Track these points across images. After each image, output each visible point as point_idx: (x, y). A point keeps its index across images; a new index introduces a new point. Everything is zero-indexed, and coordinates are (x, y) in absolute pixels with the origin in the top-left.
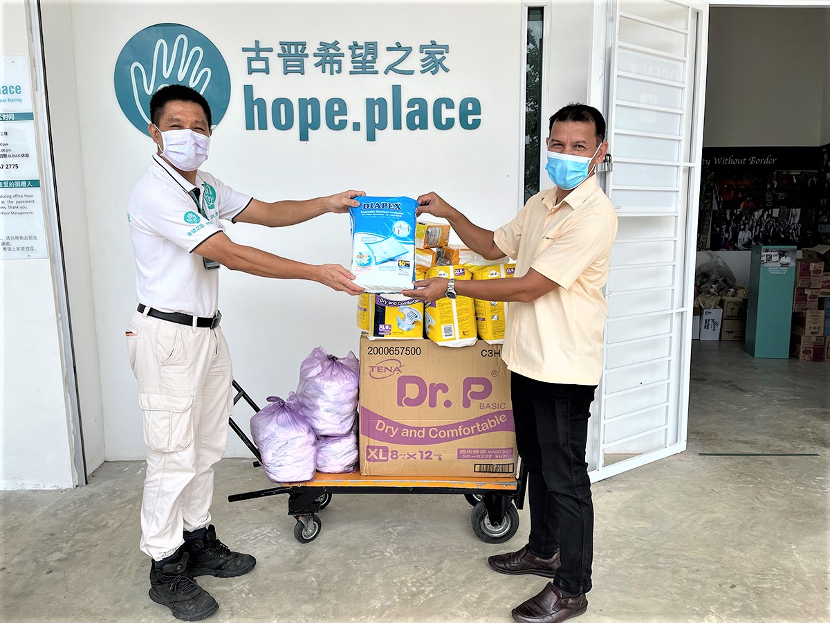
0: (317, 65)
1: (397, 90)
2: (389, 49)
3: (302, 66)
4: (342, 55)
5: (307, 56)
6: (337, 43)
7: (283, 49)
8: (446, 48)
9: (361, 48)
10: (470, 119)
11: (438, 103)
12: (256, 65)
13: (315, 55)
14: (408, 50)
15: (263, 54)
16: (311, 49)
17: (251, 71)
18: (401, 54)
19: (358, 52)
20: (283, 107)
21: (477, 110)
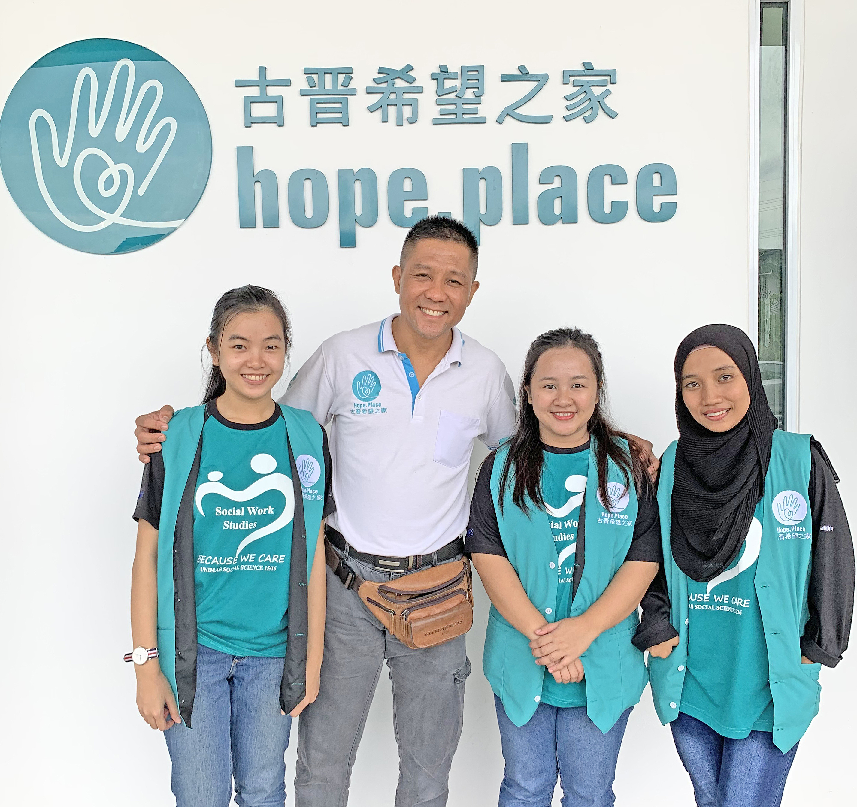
0: (372, 109)
1: (519, 152)
2: (506, 79)
3: (345, 111)
4: (419, 90)
5: (354, 93)
6: (409, 68)
7: (311, 81)
8: (613, 75)
9: (454, 77)
10: (657, 202)
11: (597, 174)
13: (370, 91)
14: (541, 80)
15: (272, 91)
16: (362, 80)
17: (249, 121)
18: (529, 86)
19: (448, 84)
20: (308, 184)
21: (669, 187)
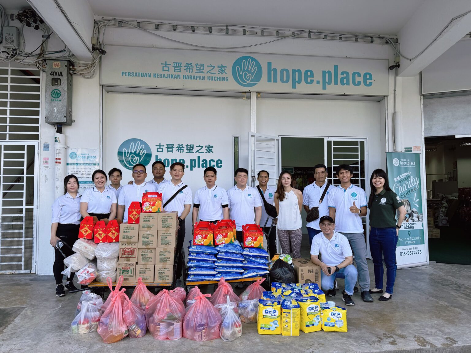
0: (177, 150)
1: (199, 157)
2: (197, 146)
3: (172, 150)
4: (184, 148)
5: (174, 148)
6: (182, 144)
7: (167, 146)
8: (213, 146)
9: (189, 146)
10: (219, 165)
11: (210, 161)
12: (159, 150)
13: (176, 147)
14: (202, 147)
15: (161, 147)
16: (175, 146)
17: (158, 151)
18: (200, 148)
19: (188, 147)
21: (221, 163)
